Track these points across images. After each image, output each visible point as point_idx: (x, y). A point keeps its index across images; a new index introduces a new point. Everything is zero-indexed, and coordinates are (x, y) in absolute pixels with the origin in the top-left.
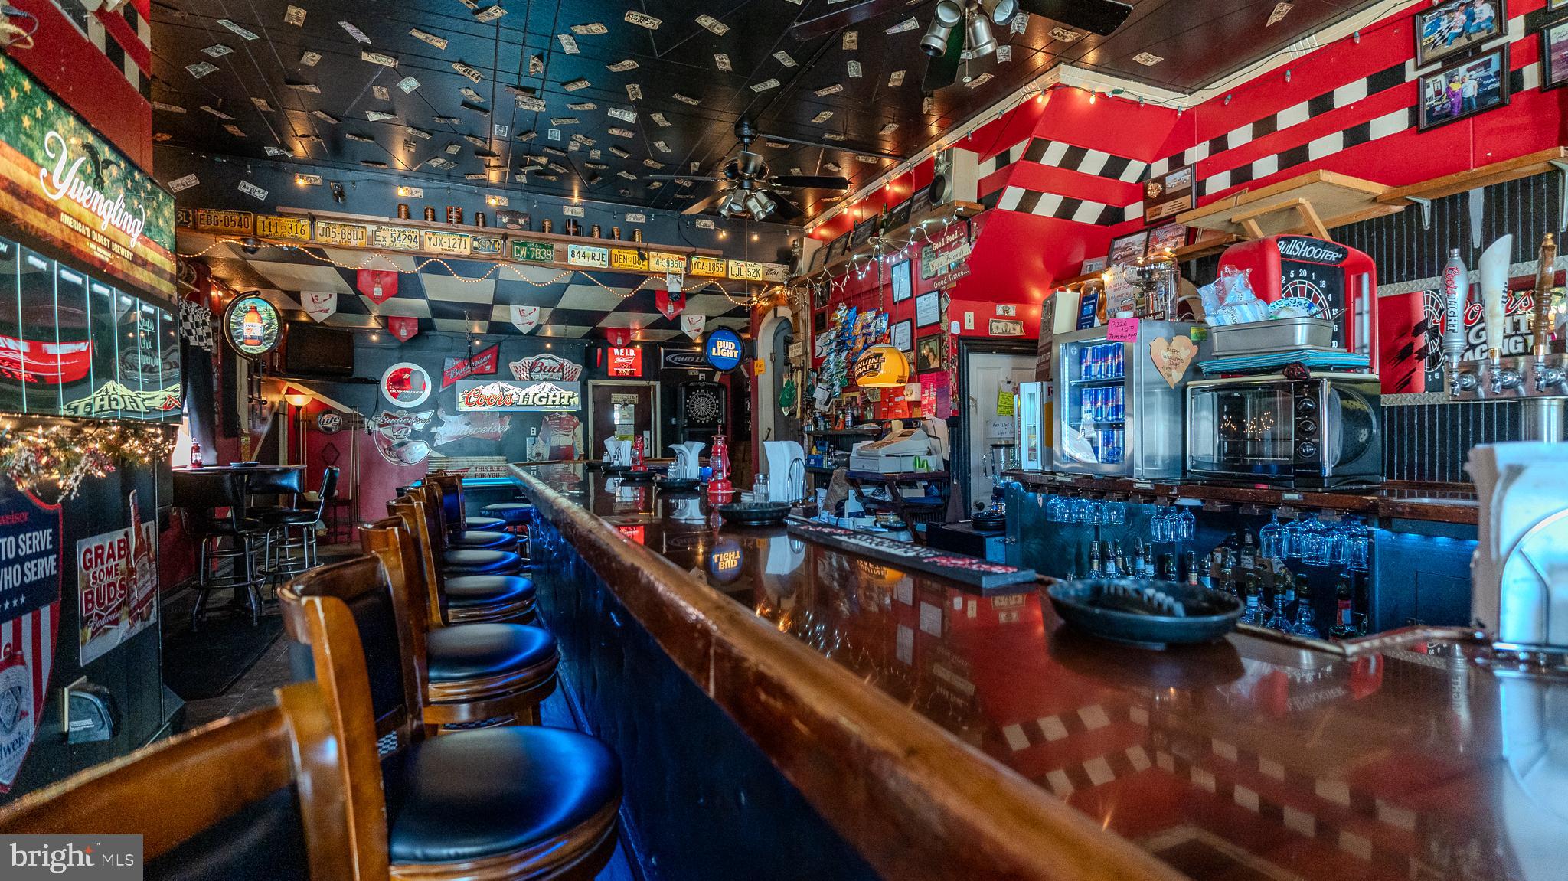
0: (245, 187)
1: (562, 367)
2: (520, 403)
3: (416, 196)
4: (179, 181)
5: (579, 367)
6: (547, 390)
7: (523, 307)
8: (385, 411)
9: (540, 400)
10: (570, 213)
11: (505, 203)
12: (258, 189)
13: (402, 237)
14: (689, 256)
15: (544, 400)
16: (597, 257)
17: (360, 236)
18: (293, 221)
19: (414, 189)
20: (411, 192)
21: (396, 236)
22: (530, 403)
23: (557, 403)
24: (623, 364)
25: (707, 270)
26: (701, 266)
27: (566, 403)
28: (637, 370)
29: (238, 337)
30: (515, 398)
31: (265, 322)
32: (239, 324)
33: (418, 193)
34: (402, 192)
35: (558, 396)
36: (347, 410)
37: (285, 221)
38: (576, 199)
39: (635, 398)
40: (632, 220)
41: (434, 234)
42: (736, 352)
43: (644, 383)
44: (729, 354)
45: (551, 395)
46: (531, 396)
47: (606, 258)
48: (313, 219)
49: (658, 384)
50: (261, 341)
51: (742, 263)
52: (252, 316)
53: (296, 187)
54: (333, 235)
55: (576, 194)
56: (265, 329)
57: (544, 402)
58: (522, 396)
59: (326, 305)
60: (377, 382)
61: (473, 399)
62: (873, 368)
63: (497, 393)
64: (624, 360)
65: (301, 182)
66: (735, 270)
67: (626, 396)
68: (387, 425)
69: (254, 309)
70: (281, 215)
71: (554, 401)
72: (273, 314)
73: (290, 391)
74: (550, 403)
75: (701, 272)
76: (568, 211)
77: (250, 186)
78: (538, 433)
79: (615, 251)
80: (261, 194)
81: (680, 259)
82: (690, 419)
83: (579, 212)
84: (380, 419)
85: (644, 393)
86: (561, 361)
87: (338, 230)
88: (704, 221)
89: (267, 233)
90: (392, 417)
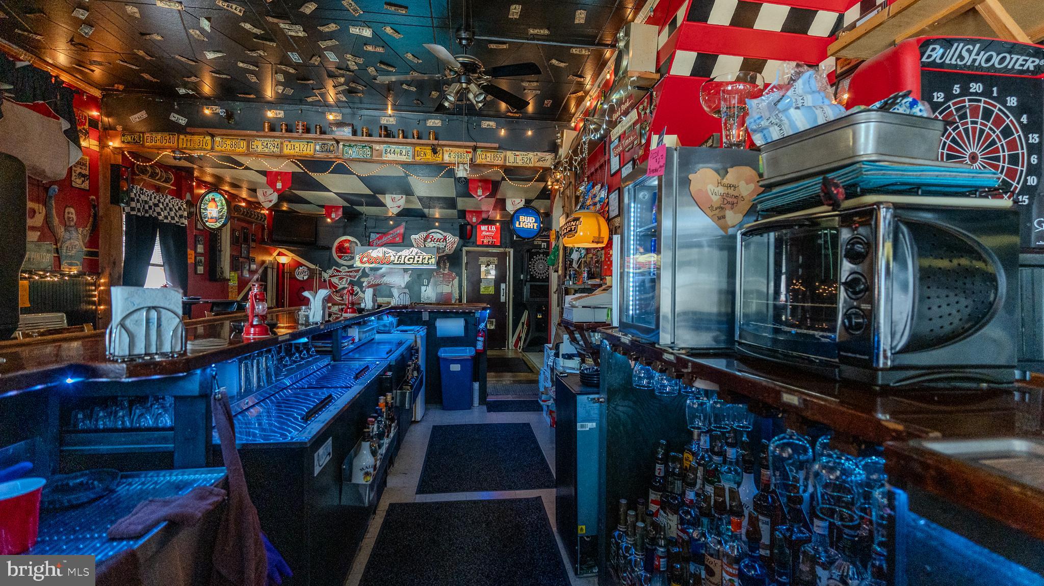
0: (174, 117)
1: (445, 238)
2: (396, 262)
3: (279, 116)
4: (136, 116)
5: (457, 239)
6: (414, 253)
7: (394, 196)
8: (334, 267)
9: (409, 260)
10: (385, 122)
11: (339, 118)
12: (182, 118)
13: (269, 145)
14: (475, 149)
15: (412, 260)
16: (404, 153)
17: (242, 146)
18: (201, 138)
19: (278, 112)
20: (276, 114)
21: (265, 144)
22: (402, 262)
23: (420, 262)
24: (487, 236)
25: (488, 159)
26: (484, 157)
27: (426, 262)
28: (497, 241)
29: (205, 218)
30: (392, 258)
31: (219, 208)
32: (205, 209)
33: (281, 114)
34: (270, 114)
35: (421, 257)
36: (312, 266)
37: (196, 138)
38: (390, 112)
39: (496, 260)
40: (431, 124)
41: (290, 142)
42: (536, 225)
43: (502, 250)
44: (530, 226)
45: (416, 257)
46: (403, 257)
47: (410, 153)
48: (213, 136)
49: (512, 251)
50: (217, 220)
51: (517, 153)
52: (212, 204)
53: (204, 115)
54: (225, 146)
55: (390, 107)
56: (220, 212)
57: (411, 262)
58: (397, 257)
59: (270, 198)
60: (330, 249)
61: (365, 259)
62: (571, 230)
63: (381, 255)
64: (488, 234)
65: (207, 112)
66: (512, 160)
67: (488, 259)
68: (335, 276)
69: (213, 200)
70: (193, 134)
71: (418, 261)
72: (224, 202)
73: (279, 254)
74: (415, 262)
75: (484, 162)
76: (384, 121)
77: (176, 116)
78: (428, 283)
79: (418, 148)
80: (183, 121)
81: (467, 152)
82: (531, 275)
83: (392, 121)
84: (330, 272)
85: (502, 257)
86: (445, 234)
87: (228, 142)
88: (488, 122)
89: (184, 146)
90: (338, 271)
